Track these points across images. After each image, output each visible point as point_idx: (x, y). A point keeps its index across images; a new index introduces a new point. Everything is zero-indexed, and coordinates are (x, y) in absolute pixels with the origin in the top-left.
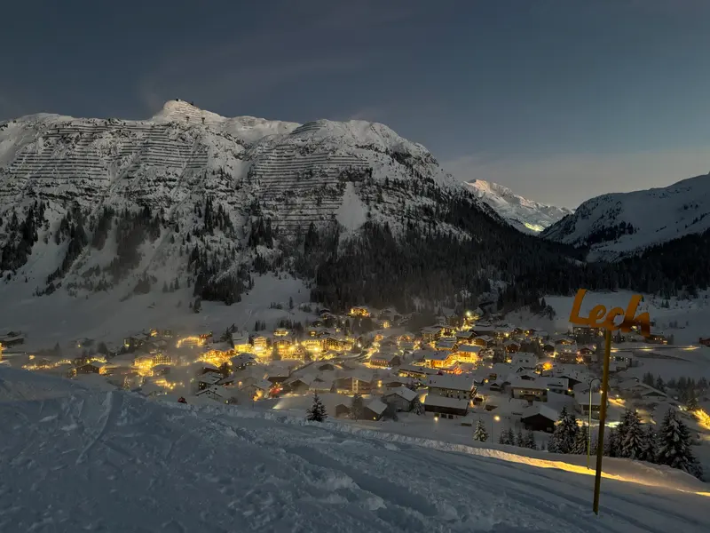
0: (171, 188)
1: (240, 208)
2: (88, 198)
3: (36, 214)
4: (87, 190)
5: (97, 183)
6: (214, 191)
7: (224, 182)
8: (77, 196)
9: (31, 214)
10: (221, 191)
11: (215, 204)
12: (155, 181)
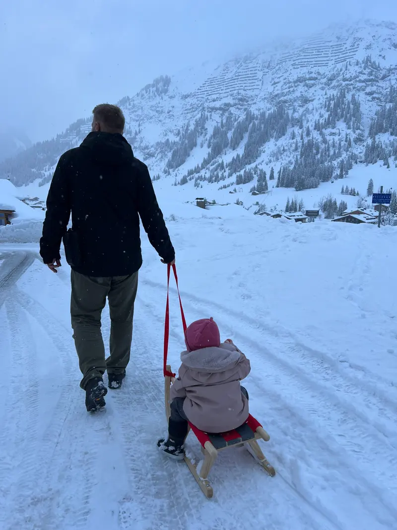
0: (309, 87)
1: (378, 99)
2: (239, 106)
3: (201, 124)
4: (241, 100)
5: (250, 93)
6: (352, 82)
7: (367, 71)
8: (231, 106)
9: (197, 125)
10: (360, 81)
11: (349, 97)
12: (295, 82)
